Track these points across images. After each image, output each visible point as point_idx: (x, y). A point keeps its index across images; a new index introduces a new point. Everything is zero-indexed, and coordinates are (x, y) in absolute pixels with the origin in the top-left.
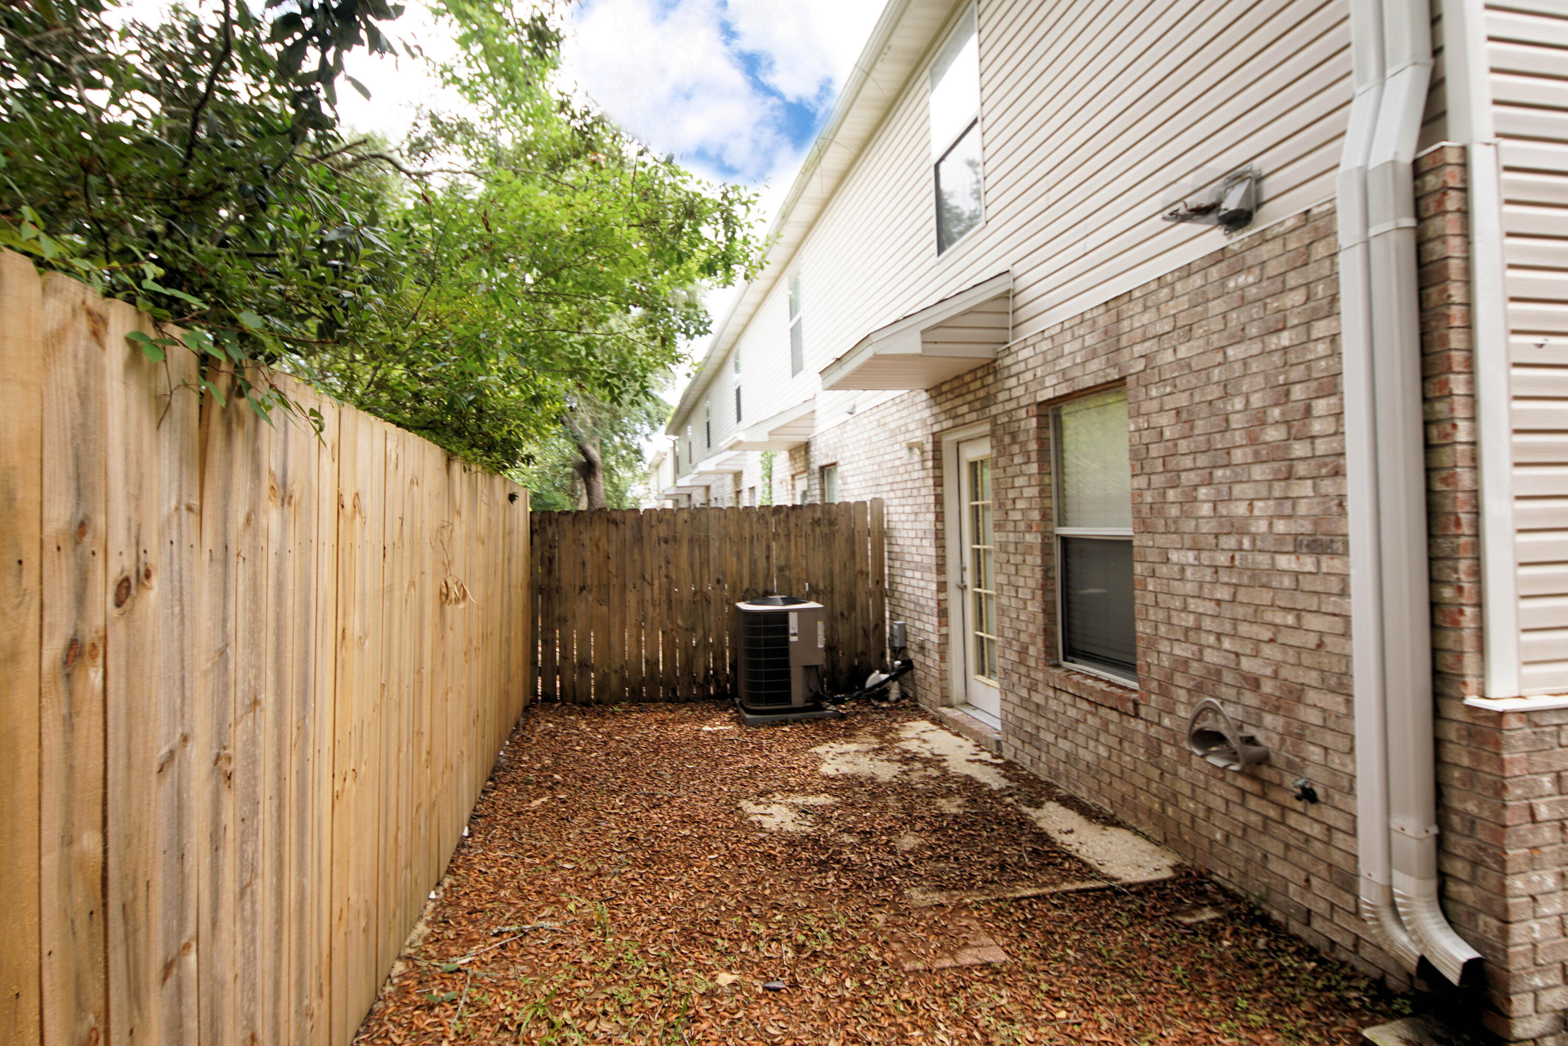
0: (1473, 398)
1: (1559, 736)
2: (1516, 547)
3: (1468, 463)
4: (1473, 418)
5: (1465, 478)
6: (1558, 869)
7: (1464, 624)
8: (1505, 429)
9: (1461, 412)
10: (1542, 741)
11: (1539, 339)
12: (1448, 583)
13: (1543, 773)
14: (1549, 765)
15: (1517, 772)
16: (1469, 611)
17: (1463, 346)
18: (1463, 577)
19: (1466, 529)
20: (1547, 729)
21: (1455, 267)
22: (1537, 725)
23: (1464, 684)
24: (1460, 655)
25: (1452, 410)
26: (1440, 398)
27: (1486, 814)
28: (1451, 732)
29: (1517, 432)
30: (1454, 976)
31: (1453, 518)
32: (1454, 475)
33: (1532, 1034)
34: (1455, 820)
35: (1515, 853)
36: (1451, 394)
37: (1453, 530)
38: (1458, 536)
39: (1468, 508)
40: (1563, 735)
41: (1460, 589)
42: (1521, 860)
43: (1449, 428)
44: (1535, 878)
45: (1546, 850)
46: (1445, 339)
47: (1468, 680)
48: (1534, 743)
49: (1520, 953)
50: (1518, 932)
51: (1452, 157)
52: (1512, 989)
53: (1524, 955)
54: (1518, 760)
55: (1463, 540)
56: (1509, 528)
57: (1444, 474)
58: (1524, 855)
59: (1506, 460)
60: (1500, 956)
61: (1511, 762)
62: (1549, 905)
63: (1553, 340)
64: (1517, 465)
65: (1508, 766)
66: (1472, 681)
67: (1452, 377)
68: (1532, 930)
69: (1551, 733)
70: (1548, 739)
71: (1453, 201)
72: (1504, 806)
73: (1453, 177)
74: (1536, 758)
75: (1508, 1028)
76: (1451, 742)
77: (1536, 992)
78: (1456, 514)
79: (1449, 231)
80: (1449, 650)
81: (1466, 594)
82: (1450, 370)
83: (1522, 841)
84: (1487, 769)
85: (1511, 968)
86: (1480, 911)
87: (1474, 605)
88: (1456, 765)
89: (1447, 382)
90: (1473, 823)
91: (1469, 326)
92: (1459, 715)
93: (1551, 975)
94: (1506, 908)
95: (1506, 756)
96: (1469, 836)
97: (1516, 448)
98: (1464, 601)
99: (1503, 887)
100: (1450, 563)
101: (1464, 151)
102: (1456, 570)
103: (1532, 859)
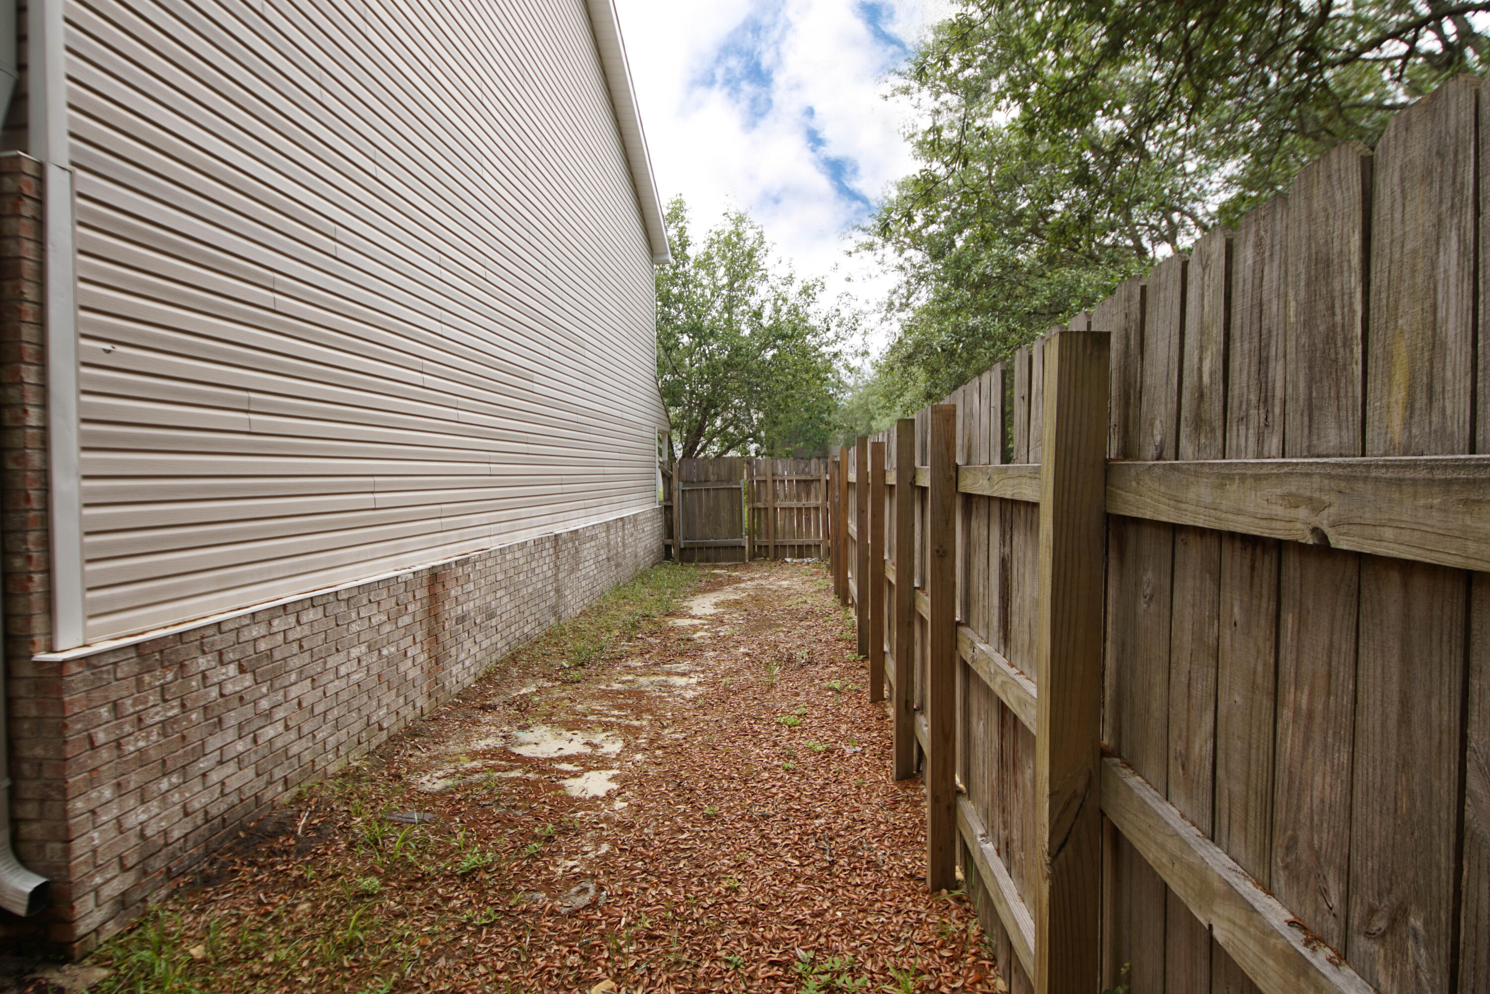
0: (44, 388)
1: (115, 672)
2: (82, 518)
3: (38, 445)
4: (44, 406)
5: (35, 458)
6: (115, 781)
7: (32, 590)
8: (73, 418)
9: (31, 398)
10: (101, 679)
11: (108, 346)
12: (18, 554)
13: (101, 706)
14: (106, 697)
15: (76, 710)
16: (37, 577)
17: (35, 340)
18: (31, 547)
19: (35, 505)
20: (104, 669)
21: (28, 267)
22: (95, 667)
23: (33, 643)
24: (28, 618)
25: (23, 396)
26: (13, 385)
27: (51, 753)
28: (21, 689)
29: (85, 421)
30: (21, 910)
31: (23, 494)
32: (24, 455)
33: (93, 926)
34: (26, 768)
35: (75, 780)
36: (22, 382)
37: (23, 505)
38: (27, 511)
39: (37, 486)
40: (119, 670)
41: (29, 559)
42: (81, 784)
43: (19, 413)
44: (94, 795)
45: (105, 768)
46: (18, 332)
47: (36, 639)
48: (93, 682)
49: (80, 863)
50: (80, 847)
51: (29, 169)
52: (74, 897)
53: (85, 862)
54: (78, 700)
55: (32, 514)
56: (76, 503)
57: (15, 454)
58: (84, 779)
59: (74, 444)
60: (64, 873)
61: (72, 703)
62: (106, 814)
63: (119, 349)
64: (85, 449)
65: (68, 707)
66: (40, 640)
67: (23, 366)
68: (92, 839)
69: (108, 672)
70: (105, 676)
71: (28, 209)
72: (65, 742)
73: (29, 186)
74: (95, 694)
75: (72, 931)
76: (21, 698)
77: (96, 890)
78: (26, 491)
79: (23, 234)
80: (18, 615)
81: (34, 562)
82: (21, 360)
83: (82, 767)
84: (51, 714)
85: (73, 879)
86: (47, 841)
87: (42, 572)
88: (26, 718)
89: (18, 372)
90: (40, 765)
91: (42, 323)
92: (28, 672)
93: (110, 869)
94: (68, 830)
95: (67, 699)
96: (38, 778)
97: (83, 435)
98: (32, 569)
99: (65, 812)
100: (20, 535)
101: (41, 167)
102: (25, 541)
103: (91, 780)
